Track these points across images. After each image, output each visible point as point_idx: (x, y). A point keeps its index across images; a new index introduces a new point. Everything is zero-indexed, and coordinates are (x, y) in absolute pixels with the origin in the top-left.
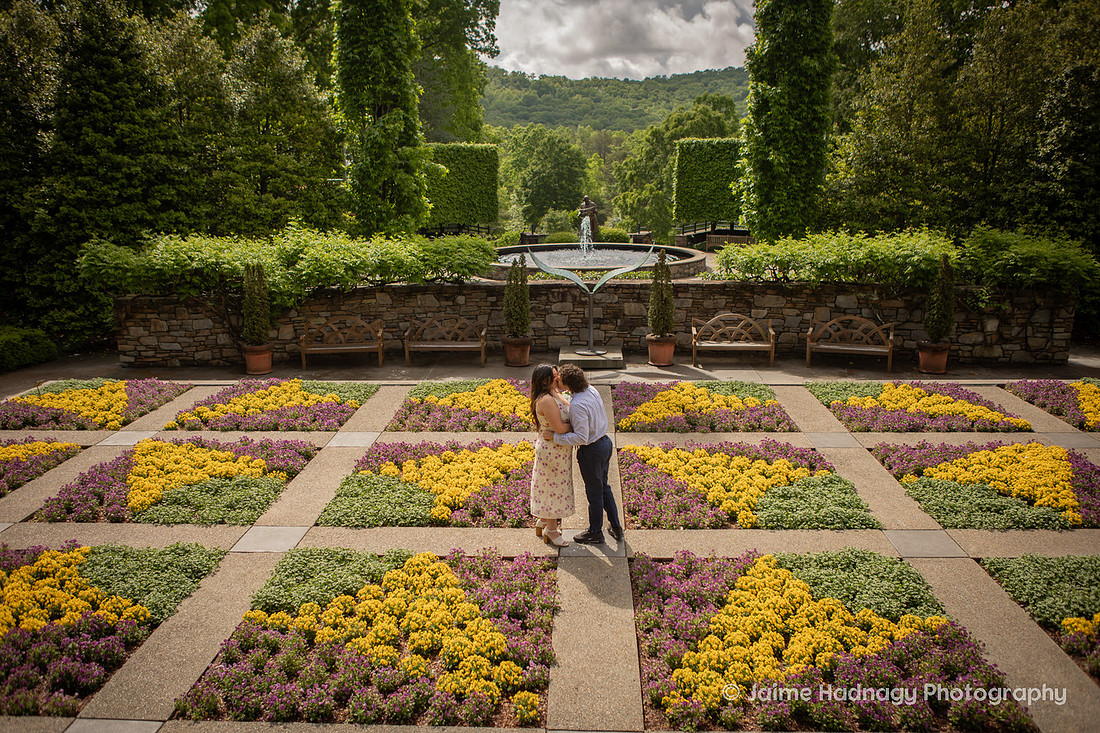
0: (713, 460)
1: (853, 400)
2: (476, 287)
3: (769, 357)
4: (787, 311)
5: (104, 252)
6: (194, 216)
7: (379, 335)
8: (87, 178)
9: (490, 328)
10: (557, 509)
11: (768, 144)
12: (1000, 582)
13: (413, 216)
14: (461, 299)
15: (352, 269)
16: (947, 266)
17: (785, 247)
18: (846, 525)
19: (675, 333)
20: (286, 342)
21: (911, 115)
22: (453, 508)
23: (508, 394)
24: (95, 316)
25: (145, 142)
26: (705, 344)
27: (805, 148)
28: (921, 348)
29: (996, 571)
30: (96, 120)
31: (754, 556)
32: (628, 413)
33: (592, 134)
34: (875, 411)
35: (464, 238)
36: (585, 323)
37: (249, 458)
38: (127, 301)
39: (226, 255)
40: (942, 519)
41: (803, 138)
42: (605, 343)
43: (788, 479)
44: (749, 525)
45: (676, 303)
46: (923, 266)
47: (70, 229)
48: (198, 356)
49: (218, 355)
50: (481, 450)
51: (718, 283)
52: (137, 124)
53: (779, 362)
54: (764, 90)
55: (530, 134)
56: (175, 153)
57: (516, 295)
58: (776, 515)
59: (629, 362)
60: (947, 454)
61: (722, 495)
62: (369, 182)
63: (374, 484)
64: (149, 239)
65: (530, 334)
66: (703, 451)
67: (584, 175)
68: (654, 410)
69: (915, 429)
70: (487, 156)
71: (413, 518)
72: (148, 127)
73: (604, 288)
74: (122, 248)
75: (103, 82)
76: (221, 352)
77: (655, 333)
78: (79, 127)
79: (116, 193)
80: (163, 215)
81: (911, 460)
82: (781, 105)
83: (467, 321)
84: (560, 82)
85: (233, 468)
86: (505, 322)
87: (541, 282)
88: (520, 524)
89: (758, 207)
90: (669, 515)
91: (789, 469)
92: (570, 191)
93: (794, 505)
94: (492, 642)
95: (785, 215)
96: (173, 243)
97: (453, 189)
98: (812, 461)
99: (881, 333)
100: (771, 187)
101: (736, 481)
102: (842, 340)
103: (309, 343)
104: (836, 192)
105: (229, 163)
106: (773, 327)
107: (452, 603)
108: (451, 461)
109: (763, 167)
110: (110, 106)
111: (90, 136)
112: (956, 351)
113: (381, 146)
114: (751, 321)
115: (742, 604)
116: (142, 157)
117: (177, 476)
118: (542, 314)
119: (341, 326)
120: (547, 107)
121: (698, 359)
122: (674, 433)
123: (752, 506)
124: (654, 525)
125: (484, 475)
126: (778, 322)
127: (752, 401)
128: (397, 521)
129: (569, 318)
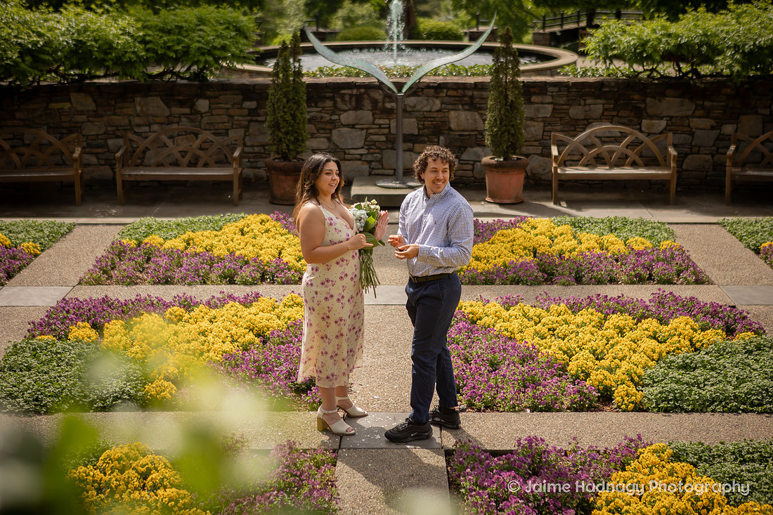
0: (579, 319)
2: (224, 87)
3: (668, 190)
4: (695, 122)
7: (76, 155)
9: (247, 149)
10: (329, 373)
14: (203, 105)
19: (527, 156)
23: (270, 234)
26: (570, 171)
31: (637, 446)
36: (391, 141)
44: (631, 406)
45: (527, 111)
50: (227, 306)
51: (592, 80)
53: (685, 199)
57: (286, 95)
58: (673, 391)
61: (590, 364)
63: (57, 353)
66: (563, 306)
68: (491, 254)
73: (417, 89)
77: (496, 153)
83: (211, 137)
86: (268, 138)
87: (324, 81)
90: (509, 392)
91: (695, 331)
93: (701, 379)
98: (729, 321)
101: (613, 346)
106: (675, 146)
108: (180, 320)
114: (641, 136)
118: (326, 127)
119: (17, 142)
121: (561, 195)
122: (520, 287)
123: (636, 379)
124: (487, 407)
125: (229, 339)
126: (682, 138)
127: (639, 243)
128: (93, 402)
129: (368, 135)
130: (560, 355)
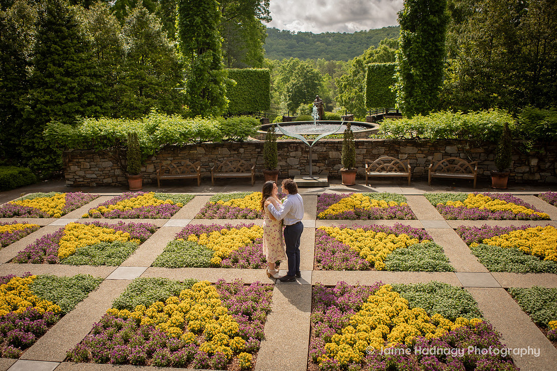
0: (366, 234)
1: (449, 203)
2: (250, 144)
3: (408, 180)
4: (418, 155)
5: (56, 127)
6: (105, 108)
7: (198, 169)
8: (50, 90)
9: (257, 166)
11: (411, 65)
12: (517, 301)
13: (219, 107)
14: (242, 150)
15: (184, 135)
16: (508, 129)
17: (417, 120)
18: (434, 269)
19: (357, 167)
20: (150, 174)
21: (491, 46)
22: (223, 259)
24: (55, 161)
25: (79, 70)
26: (372, 173)
27: (431, 66)
28: (493, 175)
29: (515, 295)
30: (54, 60)
31: (380, 285)
32: (324, 209)
33: (325, 63)
34: (461, 208)
35: (244, 118)
36: (308, 162)
37: (121, 232)
38: (69, 153)
39: (119, 128)
40: (489, 267)
41: (430, 60)
42: (319, 174)
43: (406, 244)
44: (381, 269)
46: (494, 129)
47: (42, 116)
48: (105, 181)
49: (115, 180)
50: (242, 228)
51: (380, 140)
52: (75, 61)
53: (414, 183)
54: (408, 34)
55: (291, 64)
56: (95, 76)
57: (270, 148)
58: (396, 263)
59: (331, 183)
60: (498, 232)
61: (368, 252)
62: (195, 89)
63: (183, 246)
64: (80, 120)
65: (278, 168)
66: (361, 229)
67: (320, 85)
68: (338, 208)
69: (482, 218)
70: (264, 75)
71: (201, 263)
72: (80, 62)
73: (317, 144)
74: (66, 125)
75: (58, 40)
76: (117, 179)
77: (345, 167)
78: (46, 63)
79: (65, 97)
80: (89, 108)
81: (477, 234)
82: (417, 42)
83: (245, 162)
84: (309, 36)
85: (112, 237)
86: (264, 162)
87: (284, 141)
88: (257, 267)
89: (405, 99)
90: (338, 263)
91: (407, 239)
92: (313, 94)
93: (407, 258)
94: (231, 327)
95: (420, 103)
96: (91, 122)
97: (246, 93)
98: (421, 235)
99: (470, 167)
100: (413, 88)
101: (377, 245)
102: (448, 171)
103: (161, 174)
104: (449, 90)
105: (123, 80)
106: (410, 164)
107: (214, 306)
108: (225, 234)
109: (408, 77)
110: (61, 52)
111: (52, 68)
112: (514, 176)
113: (201, 70)
114: (398, 161)
115: (369, 310)
116: (78, 78)
117: (84, 241)
118: (285, 158)
119: (179, 165)
120: (301, 49)
121: (369, 182)
122: (348, 220)
123: (384, 258)
124: (329, 268)
125: (241, 241)
126: (413, 161)
127: (393, 203)
128: (193, 264)
129: (300, 160)
130: (358, 249)
